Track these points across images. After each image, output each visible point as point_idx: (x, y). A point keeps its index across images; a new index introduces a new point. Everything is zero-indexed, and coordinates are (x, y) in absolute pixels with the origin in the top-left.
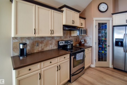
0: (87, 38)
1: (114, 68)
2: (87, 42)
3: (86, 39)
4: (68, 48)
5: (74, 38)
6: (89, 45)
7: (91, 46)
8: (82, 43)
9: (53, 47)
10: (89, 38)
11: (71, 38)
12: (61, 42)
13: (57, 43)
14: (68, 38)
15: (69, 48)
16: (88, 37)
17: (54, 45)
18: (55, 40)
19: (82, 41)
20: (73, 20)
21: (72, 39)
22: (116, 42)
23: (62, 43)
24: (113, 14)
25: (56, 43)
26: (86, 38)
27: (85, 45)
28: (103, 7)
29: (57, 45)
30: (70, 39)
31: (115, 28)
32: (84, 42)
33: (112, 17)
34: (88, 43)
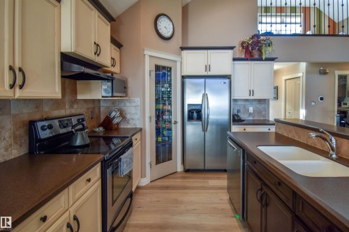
0: (128, 104)
1: (187, 171)
2: (128, 116)
3: (124, 108)
4: (78, 142)
5: (86, 106)
6: (134, 124)
7: (139, 126)
8: (116, 121)
9: (6, 149)
10: (134, 104)
11: (75, 106)
12: (46, 123)
13: (22, 132)
14: (67, 107)
15: (83, 143)
16: (130, 103)
17: (11, 141)
18: (14, 116)
19: (113, 114)
20: (95, 43)
21: (79, 111)
22: (189, 111)
23: (50, 127)
24: (183, 49)
25: (18, 133)
26: (123, 104)
27: (122, 127)
28: (165, 27)
29: (26, 140)
30: (73, 111)
31: (187, 81)
32: (121, 119)
33: (180, 55)
34: (131, 121)
